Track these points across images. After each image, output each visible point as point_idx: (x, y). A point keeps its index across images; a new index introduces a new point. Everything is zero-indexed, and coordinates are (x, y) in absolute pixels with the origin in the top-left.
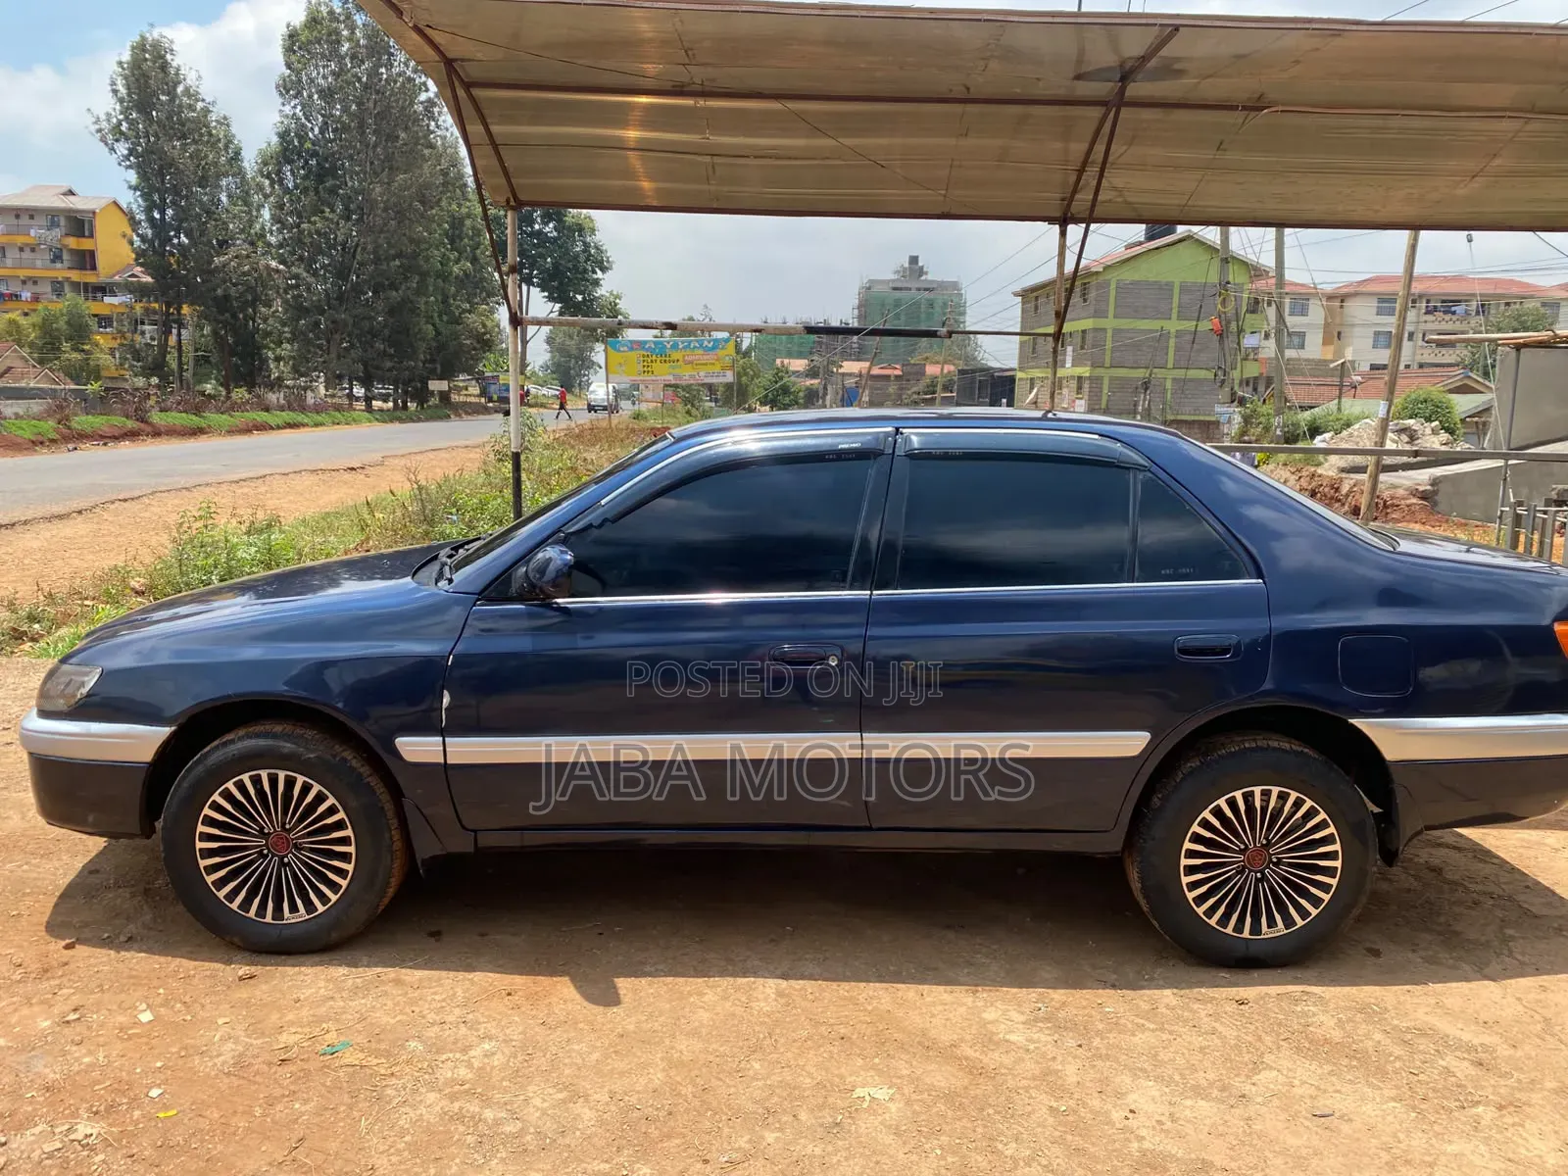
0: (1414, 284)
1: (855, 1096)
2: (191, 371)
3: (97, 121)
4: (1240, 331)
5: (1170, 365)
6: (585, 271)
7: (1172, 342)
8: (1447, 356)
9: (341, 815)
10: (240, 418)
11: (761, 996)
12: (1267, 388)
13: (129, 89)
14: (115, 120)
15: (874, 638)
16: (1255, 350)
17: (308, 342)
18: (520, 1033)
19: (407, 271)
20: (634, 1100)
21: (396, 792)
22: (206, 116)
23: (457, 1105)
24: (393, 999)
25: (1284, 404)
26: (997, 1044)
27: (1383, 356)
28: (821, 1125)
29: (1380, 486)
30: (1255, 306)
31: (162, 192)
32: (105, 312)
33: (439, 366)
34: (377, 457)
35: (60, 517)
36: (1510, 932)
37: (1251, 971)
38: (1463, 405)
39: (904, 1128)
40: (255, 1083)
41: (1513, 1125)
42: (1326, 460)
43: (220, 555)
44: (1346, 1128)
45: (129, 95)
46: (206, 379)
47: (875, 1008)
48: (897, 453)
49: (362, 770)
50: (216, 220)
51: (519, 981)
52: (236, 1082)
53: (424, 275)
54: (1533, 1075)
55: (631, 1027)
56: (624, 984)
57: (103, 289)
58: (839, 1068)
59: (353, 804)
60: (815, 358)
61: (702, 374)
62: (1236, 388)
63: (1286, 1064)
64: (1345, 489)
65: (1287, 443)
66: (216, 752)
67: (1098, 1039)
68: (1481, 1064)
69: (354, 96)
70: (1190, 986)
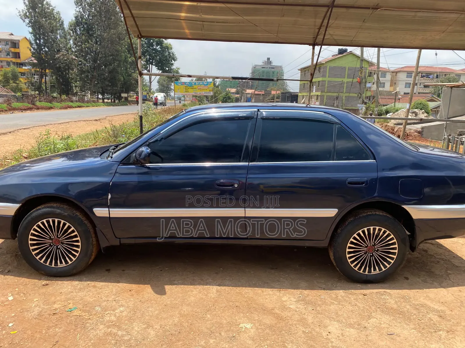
0: (419, 69)
1: (240, 327)
2: (49, 89)
3: (19, 12)
4: (366, 82)
5: (344, 92)
6: (169, 61)
7: (345, 85)
8: (426, 91)
9: (76, 233)
10: (64, 104)
11: (211, 292)
12: (373, 99)
13: (29, 2)
14: (25, 12)
15: (249, 178)
16: (370, 88)
17: (85, 81)
18: (132, 304)
19: (114, 60)
20: (168, 328)
21: (94, 226)
22: (53, 11)
23: (110, 330)
24: (92, 292)
25: (378, 104)
26: (287, 309)
27: (408, 90)
28: (228, 337)
29: (406, 129)
30: (370, 75)
31: (40, 35)
32: (23, 71)
33: (124, 89)
34: (104, 116)
35: (4, 134)
36: (449, 272)
37: (368, 284)
38: (432, 105)
39: (255, 338)
40: (44, 321)
41: (452, 338)
42: (390, 121)
43: (51, 146)
44: (398, 338)
45: (29, 4)
46: (54, 92)
47: (248, 296)
48: (258, 118)
49: (83, 219)
50: (56, 43)
51: (134, 286)
52: (37, 321)
53: (120, 61)
54: (457, 321)
55: (169, 302)
56: (167, 287)
57: (22, 64)
58: (235, 317)
59: (80, 229)
60: (238, 88)
61: (203, 92)
62: (364, 99)
63: (379, 316)
64: (395, 130)
65: (378, 116)
66: (35, 212)
67: (319, 307)
68: (441, 317)
69: (98, 6)
70: (349, 289)
